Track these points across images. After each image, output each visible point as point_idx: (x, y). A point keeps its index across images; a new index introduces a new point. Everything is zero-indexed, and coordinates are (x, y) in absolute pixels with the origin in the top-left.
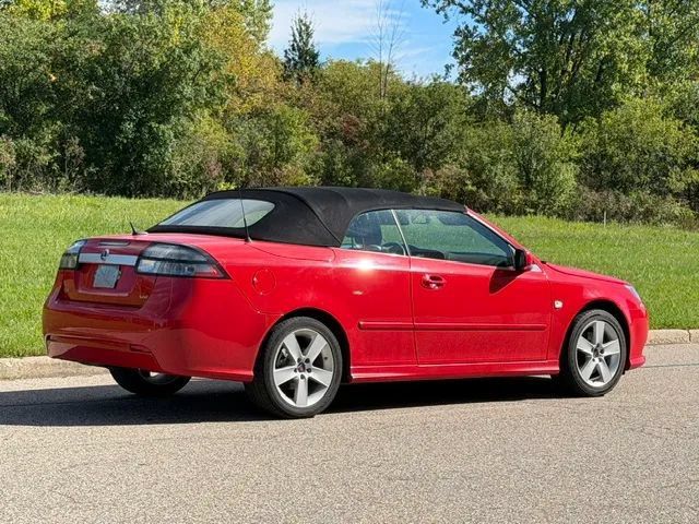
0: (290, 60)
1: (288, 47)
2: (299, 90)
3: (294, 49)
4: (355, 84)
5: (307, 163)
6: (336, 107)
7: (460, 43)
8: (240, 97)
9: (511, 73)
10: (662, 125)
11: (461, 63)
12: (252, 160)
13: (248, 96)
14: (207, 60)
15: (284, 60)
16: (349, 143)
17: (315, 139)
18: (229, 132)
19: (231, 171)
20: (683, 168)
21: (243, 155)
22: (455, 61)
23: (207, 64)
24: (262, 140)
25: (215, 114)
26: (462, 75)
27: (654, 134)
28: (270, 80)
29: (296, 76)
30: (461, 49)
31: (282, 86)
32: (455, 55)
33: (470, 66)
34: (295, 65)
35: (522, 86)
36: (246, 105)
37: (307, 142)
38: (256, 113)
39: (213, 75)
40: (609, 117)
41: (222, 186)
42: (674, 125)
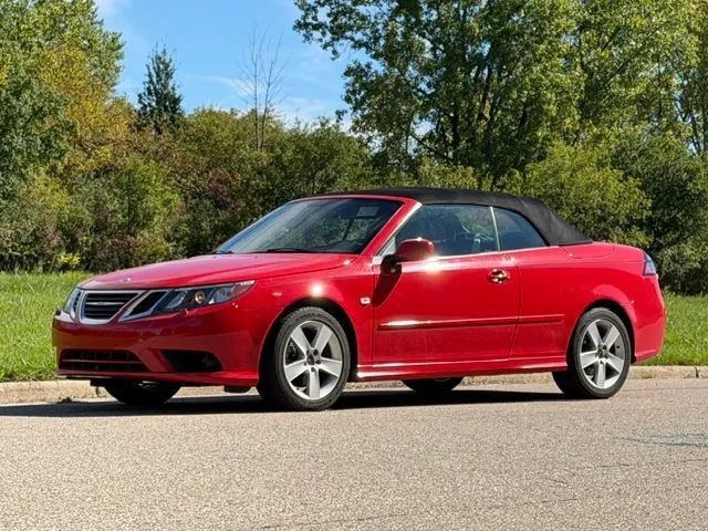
0: (145, 106)
1: (142, 90)
2: (157, 140)
3: (150, 93)
4: (225, 134)
5: (168, 229)
6: (203, 160)
7: (353, 85)
8: (85, 150)
9: (416, 118)
10: (598, 176)
11: (355, 109)
12: (99, 228)
13: (93, 149)
14: (40, 104)
15: (138, 107)
16: (220, 205)
17: (177, 199)
18: (71, 193)
19: (74, 241)
20: (626, 228)
21: (89, 219)
22: (348, 107)
23: (41, 109)
24: (112, 200)
25: (52, 171)
26: (357, 122)
27: (589, 187)
28: (121, 130)
29: (153, 124)
30: (354, 92)
31: (135, 137)
32: (348, 100)
33: (366, 112)
34: (152, 112)
35: (430, 136)
36: (91, 160)
37: (166, 203)
38: (104, 171)
39: (48, 122)
40: (536, 170)
41: (63, 258)
42: (612, 176)
